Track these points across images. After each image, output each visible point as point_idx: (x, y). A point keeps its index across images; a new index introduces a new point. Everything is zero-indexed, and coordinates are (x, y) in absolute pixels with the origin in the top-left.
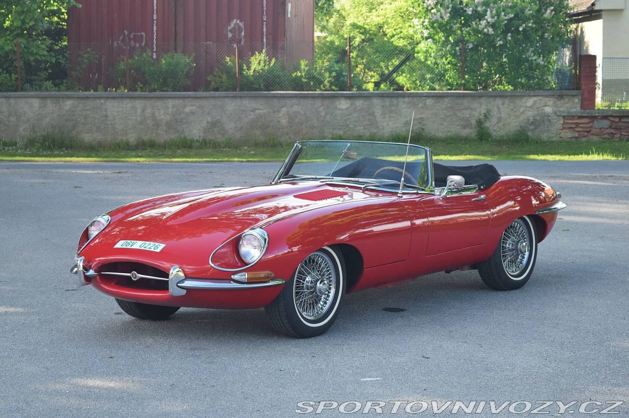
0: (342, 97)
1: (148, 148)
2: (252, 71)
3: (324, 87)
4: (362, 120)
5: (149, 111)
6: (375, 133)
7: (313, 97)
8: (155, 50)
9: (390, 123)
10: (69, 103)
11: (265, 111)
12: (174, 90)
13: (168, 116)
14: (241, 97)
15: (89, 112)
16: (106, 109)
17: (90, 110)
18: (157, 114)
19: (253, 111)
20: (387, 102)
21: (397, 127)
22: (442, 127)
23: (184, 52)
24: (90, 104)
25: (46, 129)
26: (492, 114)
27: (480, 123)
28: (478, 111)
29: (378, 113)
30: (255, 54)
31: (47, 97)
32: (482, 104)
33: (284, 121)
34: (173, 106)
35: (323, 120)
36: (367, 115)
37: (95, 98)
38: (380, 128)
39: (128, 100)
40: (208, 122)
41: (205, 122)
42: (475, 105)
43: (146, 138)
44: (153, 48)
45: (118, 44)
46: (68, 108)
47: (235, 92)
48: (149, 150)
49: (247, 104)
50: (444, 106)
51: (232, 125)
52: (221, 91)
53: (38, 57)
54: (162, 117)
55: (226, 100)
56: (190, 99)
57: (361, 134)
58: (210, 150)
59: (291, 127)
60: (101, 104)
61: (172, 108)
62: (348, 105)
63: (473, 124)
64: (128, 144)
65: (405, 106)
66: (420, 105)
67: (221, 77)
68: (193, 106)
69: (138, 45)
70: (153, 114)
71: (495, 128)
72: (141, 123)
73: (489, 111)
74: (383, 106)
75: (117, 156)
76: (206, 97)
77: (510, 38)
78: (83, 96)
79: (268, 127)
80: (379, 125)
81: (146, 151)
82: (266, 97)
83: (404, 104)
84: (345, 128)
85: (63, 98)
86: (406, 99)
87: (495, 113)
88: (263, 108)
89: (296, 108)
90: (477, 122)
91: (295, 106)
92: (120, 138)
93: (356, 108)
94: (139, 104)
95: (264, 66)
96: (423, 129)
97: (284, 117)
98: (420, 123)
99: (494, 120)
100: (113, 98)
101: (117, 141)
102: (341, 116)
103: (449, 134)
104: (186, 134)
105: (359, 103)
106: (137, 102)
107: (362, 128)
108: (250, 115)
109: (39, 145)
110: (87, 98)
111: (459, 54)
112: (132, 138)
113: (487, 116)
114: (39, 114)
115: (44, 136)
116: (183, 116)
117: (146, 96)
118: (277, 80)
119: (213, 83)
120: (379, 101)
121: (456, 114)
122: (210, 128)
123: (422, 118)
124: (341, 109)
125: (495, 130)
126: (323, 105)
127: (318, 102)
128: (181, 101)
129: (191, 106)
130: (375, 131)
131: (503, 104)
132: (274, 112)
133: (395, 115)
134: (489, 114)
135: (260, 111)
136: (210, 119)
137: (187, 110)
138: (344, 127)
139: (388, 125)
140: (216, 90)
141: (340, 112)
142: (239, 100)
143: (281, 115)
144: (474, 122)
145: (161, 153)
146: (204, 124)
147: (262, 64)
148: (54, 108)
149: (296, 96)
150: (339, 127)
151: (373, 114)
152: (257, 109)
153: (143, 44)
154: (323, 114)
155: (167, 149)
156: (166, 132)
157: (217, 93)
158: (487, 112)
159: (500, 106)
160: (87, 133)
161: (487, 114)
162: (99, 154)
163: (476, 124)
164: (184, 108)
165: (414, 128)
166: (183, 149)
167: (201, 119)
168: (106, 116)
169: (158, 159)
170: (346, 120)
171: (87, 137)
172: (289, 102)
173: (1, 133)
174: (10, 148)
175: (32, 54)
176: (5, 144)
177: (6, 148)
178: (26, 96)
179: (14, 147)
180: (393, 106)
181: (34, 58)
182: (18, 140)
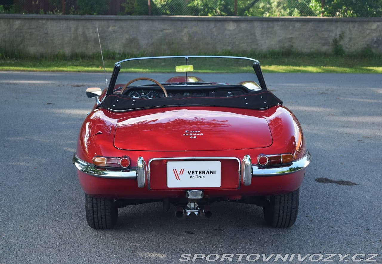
0: (230, 21)
1: (81, 59)
3: (216, 13)
4: (245, 38)
5: (80, 30)
7: (208, 20)
9: (267, 41)
10: (18, 23)
11: (170, 31)
12: (99, 14)
14: (152, 20)
15: (33, 31)
16: (47, 29)
17: (34, 28)
18: (87, 33)
19: (161, 31)
20: (265, 25)
21: (273, 44)
22: (307, 44)
24: (34, 23)
26: (345, 35)
27: (335, 42)
28: (335, 32)
29: (258, 33)
32: (337, 27)
33: (186, 39)
34: (100, 26)
35: (215, 39)
36: (249, 35)
37: (38, 19)
38: (259, 45)
39: (64, 21)
40: (126, 39)
41: (124, 39)
42: (333, 28)
43: (78, 51)
46: (17, 27)
48: (81, 60)
49: (157, 25)
50: (308, 29)
51: (146, 42)
52: (135, 15)
54: (91, 34)
55: (141, 22)
56: (113, 21)
59: (191, 44)
60: (43, 24)
61: (99, 28)
62: (235, 27)
63: (331, 42)
64: (64, 55)
65: (278, 28)
66: (291, 28)
68: (115, 26)
70: (84, 33)
71: (347, 45)
72: (74, 39)
73: (343, 33)
74: (262, 28)
75: (57, 65)
76: (125, 20)
79: (173, 43)
80: (258, 42)
82: (173, 20)
84: (232, 45)
85: (13, 19)
87: (347, 34)
88: (169, 29)
89: (195, 29)
90: (333, 41)
92: (58, 50)
93: (241, 29)
94: (72, 24)
96: (292, 46)
97: (185, 36)
98: (290, 41)
99: (346, 40)
100: (52, 19)
101: (56, 53)
102: (229, 36)
103: (312, 50)
104: (110, 48)
105: (243, 25)
107: (246, 45)
108: (159, 34)
110: (32, 19)
112: (67, 51)
113: (341, 37)
116: (107, 34)
117: (78, 18)
119: (127, 9)
120: (259, 24)
121: (318, 35)
122: (128, 44)
123: (292, 38)
124: (229, 30)
125: (347, 48)
126: (216, 27)
127: (212, 25)
128: (105, 22)
129: (113, 26)
130: (254, 47)
131: (354, 27)
132: (178, 32)
133: (271, 35)
134: (344, 35)
135: (167, 31)
136: (127, 36)
137: (110, 29)
139: (265, 42)
140: (130, 14)
141: (228, 32)
142: (151, 22)
143: (183, 34)
144: (331, 41)
146: (124, 41)
148: (6, 27)
149: (195, 20)
150: (228, 44)
151: (254, 34)
152: (164, 29)
154: (215, 34)
155: (95, 60)
156: (93, 46)
159: (352, 29)
160: (32, 46)
161: (342, 35)
162: (42, 63)
163: (333, 42)
164: (108, 28)
165: (285, 45)
166: (108, 60)
167: (121, 36)
168: (47, 33)
169: (91, 68)
170: (233, 39)
171: (32, 50)
172: (190, 24)
180: (269, 28)
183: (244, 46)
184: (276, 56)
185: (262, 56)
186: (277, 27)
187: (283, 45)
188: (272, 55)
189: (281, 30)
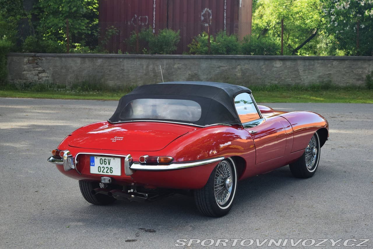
0: (277, 59)
4: (290, 74)
5: (151, 67)
6: (298, 83)
8: (154, 27)
9: (309, 77)
10: (100, 61)
11: (226, 68)
12: (167, 53)
14: (211, 59)
16: (123, 66)
17: (113, 66)
18: (156, 69)
19: (219, 67)
20: (307, 63)
21: (313, 79)
22: (343, 80)
23: (173, 29)
24: (113, 62)
25: (85, 78)
28: (368, 69)
29: (301, 70)
30: (220, 31)
31: (86, 57)
32: (370, 65)
33: (239, 75)
34: (167, 64)
35: (264, 74)
36: (293, 71)
37: (116, 58)
38: (302, 79)
39: (138, 60)
40: (189, 74)
41: (187, 74)
42: (366, 65)
43: (149, 83)
44: (153, 26)
45: (130, 23)
46: (99, 64)
47: (206, 55)
49: (215, 63)
50: (344, 66)
51: (205, 77)
52: (198, 54)
53: (80, 31)
55: (201, 60)
56: (178, 60)
57: (290, 84)
59: (243, 78)
60: (120, 61)
62: (281, 65)
63: (364, 78)
65: (318, 65)
66: (329, 65)
67: (197, 45)
68: (180, 64)
69: (143, 24)
70: (154, 69)
72: (146, 74)
74: (304, 66)
76: (189, 58)
79: (228, 78)
82: (228, 59)
85: (96, 57)
86: (320, 61)
88: (225, 66)
89: (246, 66)
91: (246, 65)
92: (133, 84)
93: (286, 67)
94: (144, 62)
96: (331, 81)
97: (238, 72)
98: (329, 77)
100: (128, 58)
101: (130, 86)
102: (276, 72)
103: (348, 84)
105: (288, 63)
107: (290, 79)
108: (217, 71)
109: (80, 87)
110: (111, 58)
111: (355, 31)
112: (140, 84)
114: (81, 68)
115: (83, 82)
116: (173, 70)
117: (149, 57)
118: (234, 48)
119: (191, 49)
120: (301, 62)
121: (353, 72)
122: (190, 79)
123: (330, 74)
124: (276, 67)
126: (265, 64)
127: (262, 63)
128: (172, 61)
129: (178, 64)
132: (233, 68)
133: (312, 72)
135: (223, 68)
136: (190, 72)
137: (176, 66)
138: (278, 79)
139: (307, 78)
140: (194, 53)
141: (275, 69)
142: (209, 60)
143: (237, 70)
144: (364, 76)
146: (187, 76)
148: (90, 64)
150: (275, 79)
151: (297, 70)
152: (221, 66)
153: (146, 24)
154: (264, 70)
157: (195, 56)
160: (111, 80)
163: (366, 78)
164: (174, 65)
165: (325, 80)
167: (185, 72)
168: (123, 70)
170: (279, 74)
171: (111, 83)
172: (242, 62)
173: (56, 80)
174: (62, 89)
175: (76, 29)
176: (59, 87)
177: (59, 90)
178: (72, 56)
179: (64, 89)
180: (311, 65)
181: (77, 31)
182: (67, 85)
183: (289, 80)
184: (316, 89)
185: (304, 89)
188: (312, 89)
189: (321, 67)
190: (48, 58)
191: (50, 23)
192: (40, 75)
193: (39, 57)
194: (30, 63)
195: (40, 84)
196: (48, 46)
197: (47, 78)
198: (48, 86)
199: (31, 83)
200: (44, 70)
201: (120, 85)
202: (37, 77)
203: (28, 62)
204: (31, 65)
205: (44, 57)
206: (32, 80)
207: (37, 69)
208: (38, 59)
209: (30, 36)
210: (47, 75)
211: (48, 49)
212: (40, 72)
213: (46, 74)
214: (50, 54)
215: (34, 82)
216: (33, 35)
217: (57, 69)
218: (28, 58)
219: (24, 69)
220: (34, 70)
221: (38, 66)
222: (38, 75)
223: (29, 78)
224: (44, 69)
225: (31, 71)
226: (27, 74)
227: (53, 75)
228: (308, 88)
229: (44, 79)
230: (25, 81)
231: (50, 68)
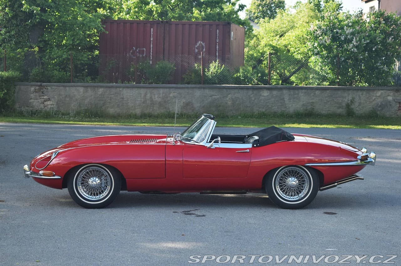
0: (264, 89)
2: (210, 72)
3: (254, 83)
4: (276, 103)
5: (148, 96)
6: (284, 111)
7: (248, 88)
8: (151, 59)
9: (293, 105)
10: (101, 90)
11: (218, 96)
12: (163, 84)
13: (160, 98)
14: (204, 88)
15: (112, 96)
16: (123, 94)
17: (113, 94)
18: (153, 97)
20: (292, 92)
21: (298, 107)
22: (325, 108)
23: (169, 61)
24: (113, 91)
25: (87, 106)
26: (355, 100)
27: (348, 106)
28: (347, 98)
29: (286, 98)
30: (213, 62)
31: (88, 87)
32: (349, 94)
33: (229, 103)
34: (163, 93)
35: (253, 103)
36: (280, 100)
37: (116, 87)
38: (287, 108)
39: (136, 89)
40: (184, 103)
41: (182, 102)
42: (346, 95)
43: (146, 112)
45: (129, 55)
46: (100, 93)
47: (200, 85)
49: (207, 92)
50: (326, 95)
51: (199, 105)
52: (192, 84)
53: (83, 62)
54: (156, 99)
55: (195, 89)
56: (173, 89)
57: (276, 111)
58: (185, 120)
59: (234, 106)
60: (120, 91)
61: (162, 94)
62: (268, 94)
63: (344, 106)
64: (136, 115)
66: (312, 94)
67: (191, 76)
68: (175, 93)
70: (151, 97)
72: (143, 103)
73: (353, 98)
74: (290, 95)
75: (129, 122)
76: (183, 88)
77: (367, 55)
78: (110, 86)
79: (220, 106)
80: (287, 106)
81: (147, 119)
82: (219, 88)
83: (302, 93)
85: (97, 87)
86: (303, 91)
87: (357, 99)
89: (237, 95)
92: (131, 111)
93: (273, 95)
94: (143, 91)
95: (218, 70)
96: (313, 109)
97: (229, 101)
98: (312, 105)
99: (357, 104)
100: (127, 87)
101: (129, 113)
102: (264, 100)
103: (329, 112)
104: (171, 110)
105: (275, 92)
106: (141, 90)
108: (209, 99)
109: (83, 115)
110: (112, 87)
111: (335, 64)
112: (138, 111)
114: (83, 96)
115: (86, 110)
116: (169, 98)
117: (147, 87)
119: (186, 79)
120: (287, 91)
121: (333, 100)
122: (185, 106)
123: (313, 102)
124: (264, 96)
125: (357, 110)
126: (254, 93)
127: (250, 92)
128: (168, 90)
129: (174, 93)
130: (283, 109)
131: (362, 94)
132: (224, 97)
133: (297, 100)
135: (215, 97)
136: (184, 101)
137: (171, 95)
138: (266, 107)
139: (292, 106)
140: (188, 83)
141: (263, 98)
142: (202, 90)
143: (228, 99)
144: (344, 104)
145: (156, 121)
146: (182, 104)
147: (217, 68)
148: (92, 93)
149: (236, 88)
150: (263, 107)
151: (283, 99)
152: (213, 95)
153: (144, 55)
154: (253, 99)
155: (159, 119)
156: (158, 108)
157: (190, 86)
158: (352, 99)
159: (361, 96)
160: (112, 108)
161: (352, 100)
162: (119, 121)
163: (345, 106)
164: (170, 94)
165: (308, 108)
166: (169, 119)
167: (180, 100)
168: (123, 98)
169: (155, 124)
170: (267, 103)
171: (111, 111)
172: (233, 91)
173: (60, 108)
174: (66, 116)
175: (79, 60)
176: (63, 114)
177: (63, 117)
178: (75, 85)
179: (68, 116)
180: (295, 94)
181: (80, 62)
182: (71, 112)
183: (275, 109)
184: (300, 117)
185: (289, 116)
186: (301, 94)
187: (307, 108)
188: (297, 116)
189: (305, 96)
190: (54, 87)
191: (54, 55)
192: (46, 103)
193: (45, 86)
194: (36, 92)
195: (45, 111)
196: (53, 76)
197: (52, 106)
198: (54, 113)
199: (37, 111)
200: (49, 99)
201: (120, 112)
202: (43, 105)
203: (34, 91)
204: (37, 94)
205: (50, 86)
206: (38, 108)
207: (43, 97)
208: (44, 88)
209: (37, 67)
210: (52, 104)
211: (53, 79)
212: (46, 100)
213: (51, 102)
214: (55, 84)
215: (40, 109)
216: (39, 66)
217: (61, 98)
218: (34, 87)
219: (31, 98)
220: (40, 99)
221: (43, 94)
222: (43, 103)
223: (35, 106)
224: (49, 97)
225: (37, 99)
226: (33, 102)
227: (57, 104)
228: (293, 115)
229: (49, 106)
230: (31, 109)
231: (55, 97)
